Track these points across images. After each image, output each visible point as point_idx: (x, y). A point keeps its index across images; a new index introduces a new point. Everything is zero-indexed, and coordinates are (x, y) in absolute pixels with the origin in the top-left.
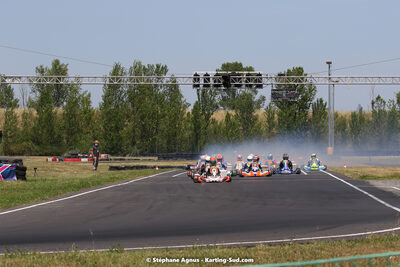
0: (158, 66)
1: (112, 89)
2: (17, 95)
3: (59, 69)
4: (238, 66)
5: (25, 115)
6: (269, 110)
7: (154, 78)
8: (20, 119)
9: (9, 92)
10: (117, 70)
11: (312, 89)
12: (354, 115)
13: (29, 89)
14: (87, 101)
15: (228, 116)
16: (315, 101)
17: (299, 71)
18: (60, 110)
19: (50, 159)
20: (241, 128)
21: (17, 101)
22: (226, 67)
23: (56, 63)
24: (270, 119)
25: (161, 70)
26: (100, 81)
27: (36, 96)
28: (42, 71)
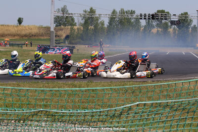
0: (132, 11)
1: (112, 19)
2: (76, 21)
3: (92, 11)
4: (163, 11)
5: (78, 29)
6: (174, 29)
7: (129, 15)
8: (76, 30)
9: (73, 20)
10: (114, 12)
11: (191, 21)
13: (80, 18)
14: (103, 24)
15: (158, 31)
16: (192, 25)
17: (186, 13)
18: (92, 27)
19: (87, 46)
21: (76, 23)
22: (158, 11)
23: (92, 8)
24: (174, 32)
25: (133, 12)
26: (108, 16)
27: (83, 22)
28: (86, 12)
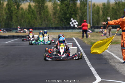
12: (104, 5)
20: (38, 13)
